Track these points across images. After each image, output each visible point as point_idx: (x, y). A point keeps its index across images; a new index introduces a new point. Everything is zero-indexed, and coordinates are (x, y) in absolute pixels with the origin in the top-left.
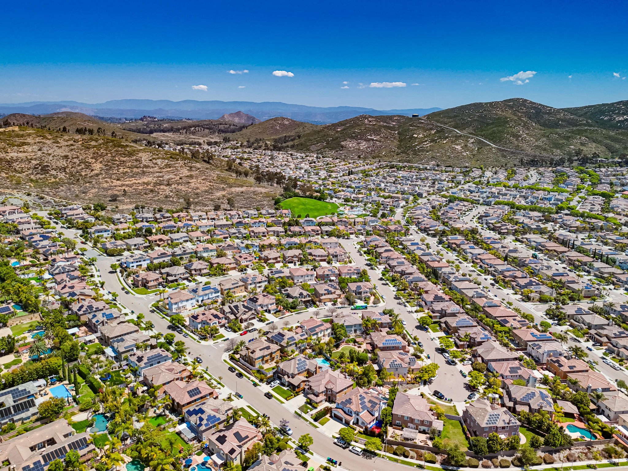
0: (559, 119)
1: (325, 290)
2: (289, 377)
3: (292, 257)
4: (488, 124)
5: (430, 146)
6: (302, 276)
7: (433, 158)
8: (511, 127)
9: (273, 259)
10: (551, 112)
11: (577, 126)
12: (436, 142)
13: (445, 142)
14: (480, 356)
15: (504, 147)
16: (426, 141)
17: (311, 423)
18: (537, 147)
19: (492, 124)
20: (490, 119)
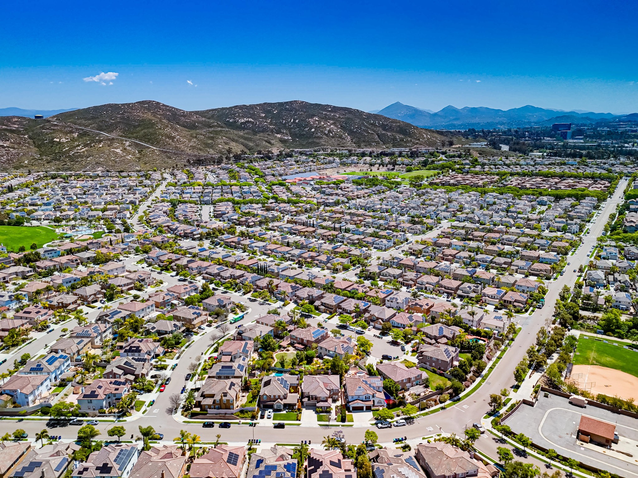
0: (195, 122)
1: (193, 314)
2: (281, 400)
3: (95, 295)
4: (135, 127)
5: (87, 151)
6: (143, 310)
7: (98, 164)
8: (160, 129)
9: (73, 303)
10: (185, 115)
11: (211, 127)
12: (91, 147)
13: (101, 146)
14: (378, 319)
15: (164, 148)
16: (78, 146)
17: (343, 426)
18: (193, 147)
19: (139, 125)
20: (135, 121)
